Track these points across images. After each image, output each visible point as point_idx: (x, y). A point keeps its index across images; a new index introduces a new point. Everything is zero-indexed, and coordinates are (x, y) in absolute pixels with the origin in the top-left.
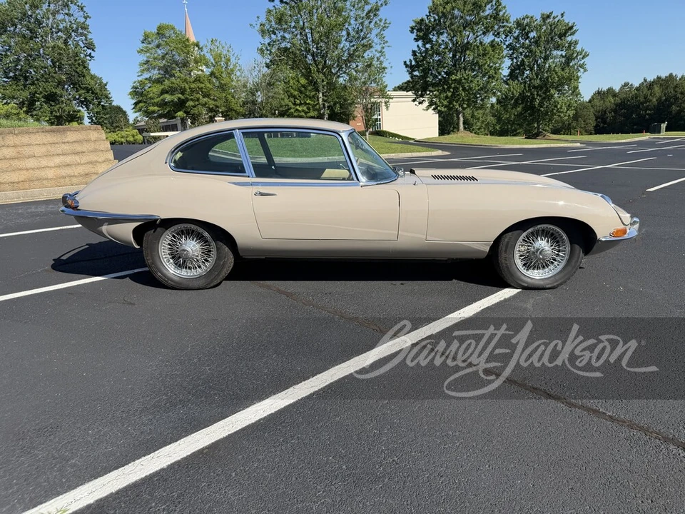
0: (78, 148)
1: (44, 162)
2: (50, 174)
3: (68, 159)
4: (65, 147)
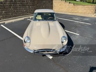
0: (86, 8)
1: (80, 10)
2: (80, 12)
4: (84, 8)
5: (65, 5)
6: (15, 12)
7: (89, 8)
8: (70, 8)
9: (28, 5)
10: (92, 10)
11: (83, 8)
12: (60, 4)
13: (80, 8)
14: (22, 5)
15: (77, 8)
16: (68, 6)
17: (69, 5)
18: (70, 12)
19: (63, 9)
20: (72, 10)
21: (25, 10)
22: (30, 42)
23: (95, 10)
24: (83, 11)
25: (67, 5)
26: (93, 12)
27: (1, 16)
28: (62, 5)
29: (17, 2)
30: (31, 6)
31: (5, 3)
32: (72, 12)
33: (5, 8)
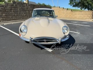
0: (83, 14)
1: (77, 16)
2: (78, 17)
3: (80, 15)
5: (63, 11)
6: (15, 15)
7: (86, 14)
8: (68, 14)
9: (28, 10)
10: (89, 16)
11: (80, 14)
12: (58, 10)
13: (77, 14)
14: (22, 10)
15: (74, 14)
16: (66, 13)
17: (67, 11)
18: (68, 18)
19: (61, 16)
20: (70, 15)
21: (24, 15)
22: (26, 32)
23: (92, 15)
24: (80, 16)
25: (65, 11)
26: (91, 17)
27: (1, 19)
28: (60, 12)
29: (18, 7)
30: (30, 12)
31: (6, 7)
32: (70, 18)
33: (6, 11)
